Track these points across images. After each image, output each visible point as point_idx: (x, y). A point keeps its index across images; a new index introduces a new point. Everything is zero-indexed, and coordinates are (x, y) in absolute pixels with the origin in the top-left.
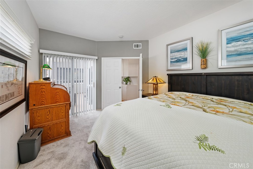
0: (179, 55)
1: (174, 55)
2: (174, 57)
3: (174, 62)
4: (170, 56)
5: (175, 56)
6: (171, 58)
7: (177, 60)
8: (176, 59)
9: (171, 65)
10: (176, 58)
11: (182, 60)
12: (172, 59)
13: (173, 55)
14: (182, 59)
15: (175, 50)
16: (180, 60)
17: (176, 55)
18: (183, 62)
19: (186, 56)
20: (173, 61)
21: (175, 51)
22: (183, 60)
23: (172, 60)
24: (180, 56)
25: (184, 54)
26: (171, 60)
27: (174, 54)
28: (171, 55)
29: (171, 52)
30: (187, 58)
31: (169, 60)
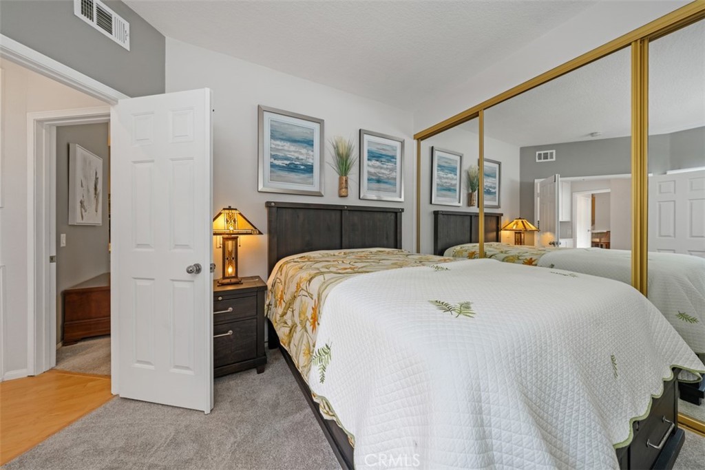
0: (295, 152)
1: (280, 148)
2: (281, 154)
3: (281, 168)
4: (271, 148)
5: (284, 152)
6: (273, 153)
7: (290, 164)
8: (288, 162)
9: (272, 174)
10: (287, 159)
11: (302, 167)
12: (275, 157)
13: (278, 145)
14: (302, 165)
15: (283, 134)
16: (296, 166)
17: (286, 148)
18: (304, 173)
19: (310, 162)
20: (279, 166)
21: (284, 138)
22: (302, 170)
23: (277, 162)
24: (296, 155)
25: (307, 154)
26: (272, 160)
27: (282, 146)
28: (273, 146)
29: (271, 133)
30: (312, 166)
31: (268, 160)
